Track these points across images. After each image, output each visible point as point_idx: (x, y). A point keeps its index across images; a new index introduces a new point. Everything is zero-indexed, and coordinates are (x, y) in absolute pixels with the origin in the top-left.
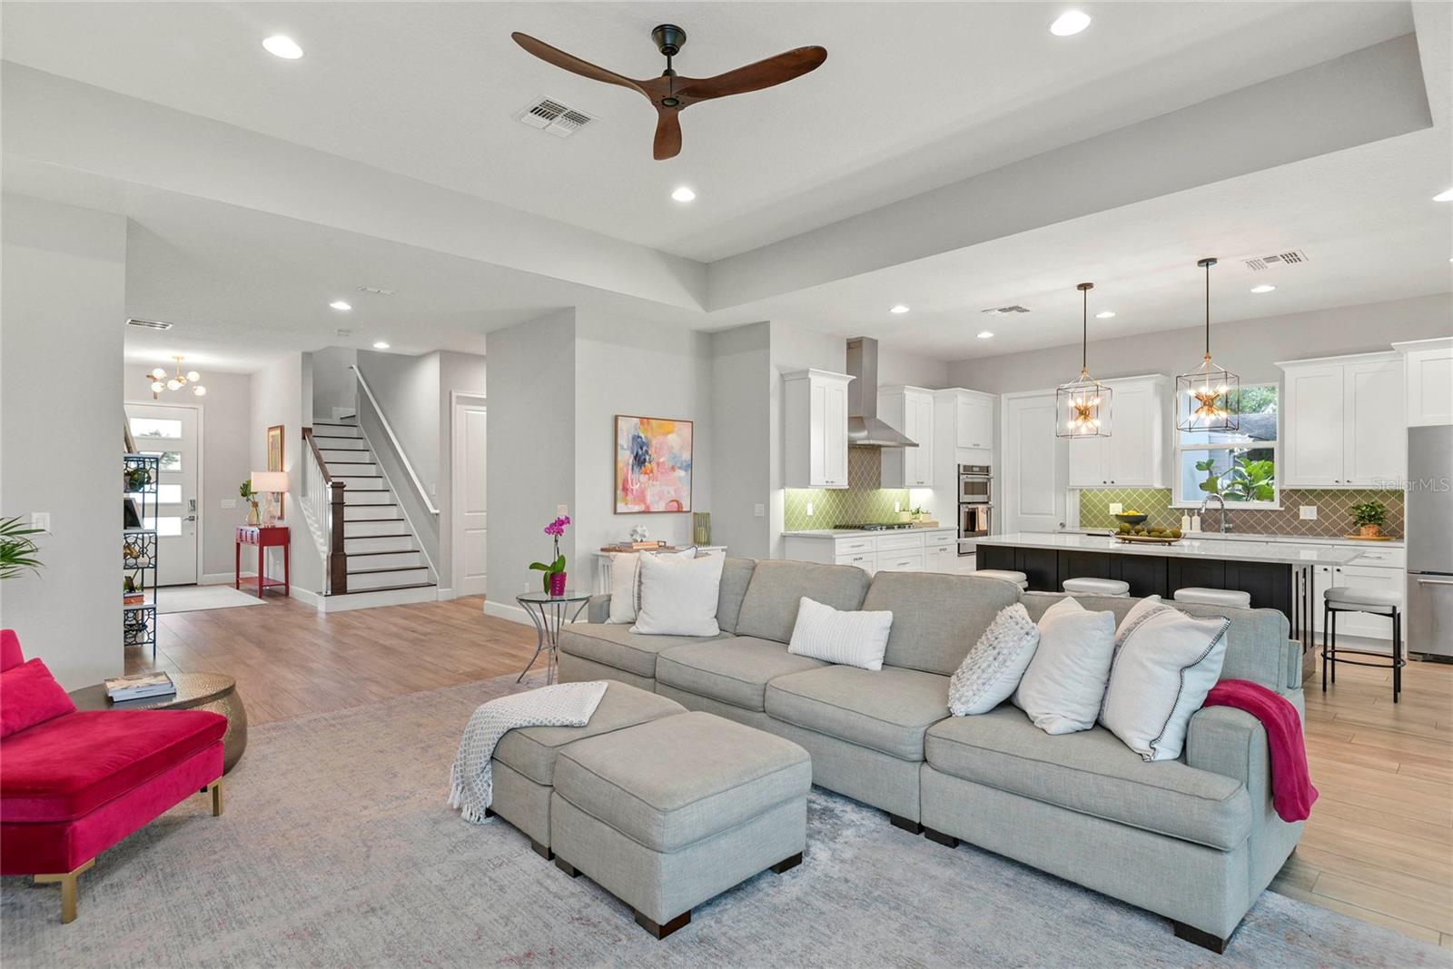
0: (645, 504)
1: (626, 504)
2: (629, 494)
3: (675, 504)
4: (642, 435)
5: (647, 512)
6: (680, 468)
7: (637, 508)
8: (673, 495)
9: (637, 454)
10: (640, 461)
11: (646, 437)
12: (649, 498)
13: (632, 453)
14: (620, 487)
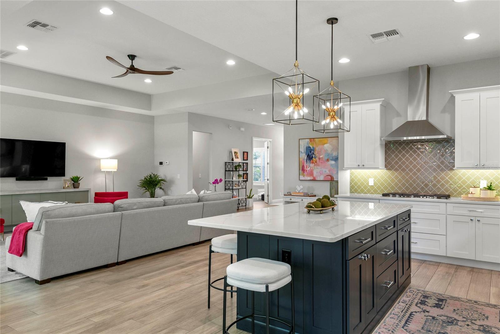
0: (313, 176)
1: (304, 176)
2: (305, 172)
3: (329, 177)
4: (310, 146)
5: (314, 180)
6: (332, 160)
7: (309, 178)
8: (328, 172)
9: (308, 155)
10: (310, 158)
11: (313, 147)
12: (315, 174)
13: (306, 154)
14: (301, 169)
